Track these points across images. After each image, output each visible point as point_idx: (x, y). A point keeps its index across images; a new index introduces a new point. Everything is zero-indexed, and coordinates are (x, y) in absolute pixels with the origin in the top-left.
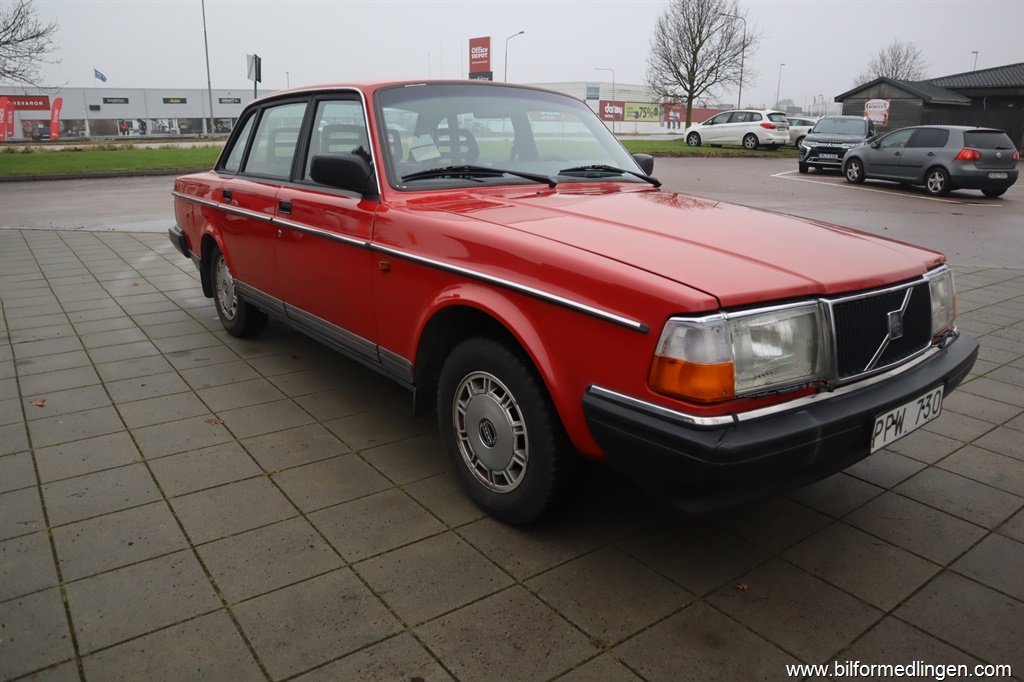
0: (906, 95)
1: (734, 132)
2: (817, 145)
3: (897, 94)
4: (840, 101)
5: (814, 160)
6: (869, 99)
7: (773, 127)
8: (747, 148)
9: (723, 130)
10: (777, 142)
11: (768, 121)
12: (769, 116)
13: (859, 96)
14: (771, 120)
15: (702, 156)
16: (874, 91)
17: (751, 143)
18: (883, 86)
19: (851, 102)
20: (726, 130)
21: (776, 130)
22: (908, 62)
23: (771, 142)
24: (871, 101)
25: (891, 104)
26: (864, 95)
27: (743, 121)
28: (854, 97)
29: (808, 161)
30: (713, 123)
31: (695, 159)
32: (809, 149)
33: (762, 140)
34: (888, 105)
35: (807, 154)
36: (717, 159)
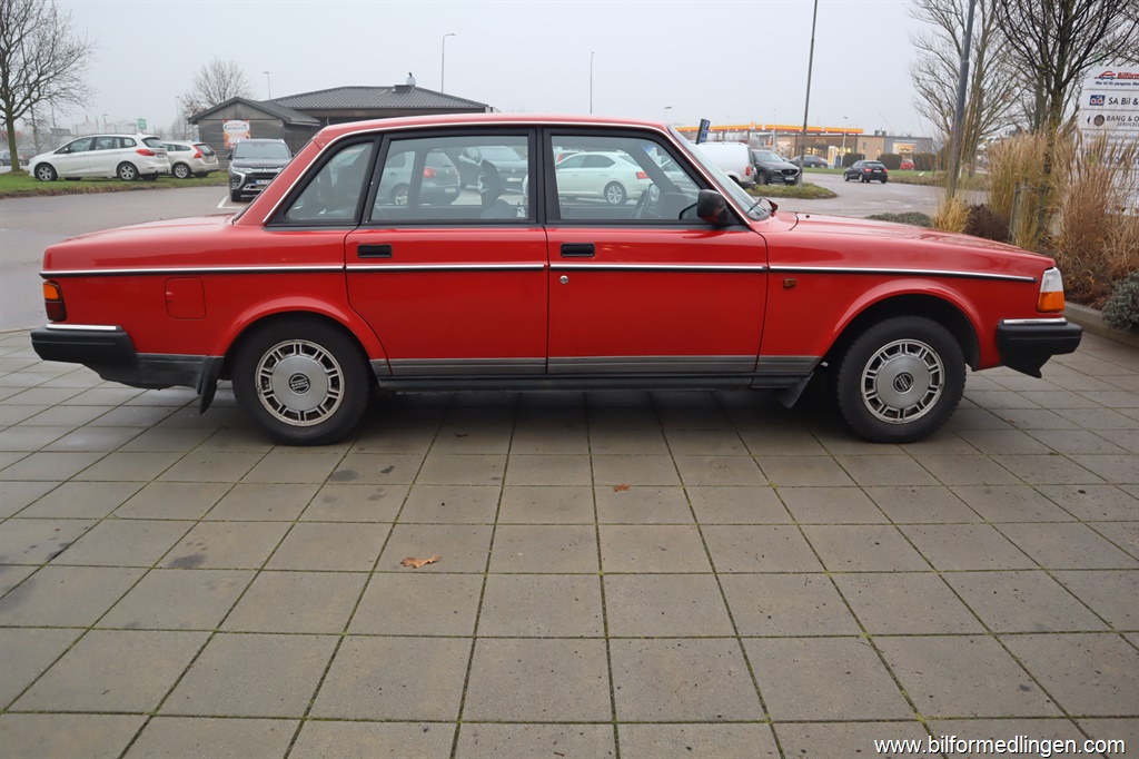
0: (265, 116)
1: (104, 161)
2: (251, 171)
3: (256, 115)
4: (195, 123)
5: (252, 187)
6: (226, 120)
7: (151, 154)
8: (124, 180)
9: (87, 159)
10: (160, 170)
11: (143, 147)
12: (145, 140)
13: (215, 116)
14: (149, 146)
15: (80, 192)
16: (230, 112)
17: (127, 173)
18: (239, 106)
19: (206, 123)
20: (91, 159)
21: (155, 157)
22: (233, 81)
23: (153, 171)
24: (229, 123)
25: (251, 125)
26: (220, 116)
27: (109, 148)
28: (210, 118)
29: (245, 189)
30: (69, 152)
31: (70, 196)
32: (243, 176)
33: (142, 169)
34: (248, 127)
35: (242, 181)
36: (100, 195)
